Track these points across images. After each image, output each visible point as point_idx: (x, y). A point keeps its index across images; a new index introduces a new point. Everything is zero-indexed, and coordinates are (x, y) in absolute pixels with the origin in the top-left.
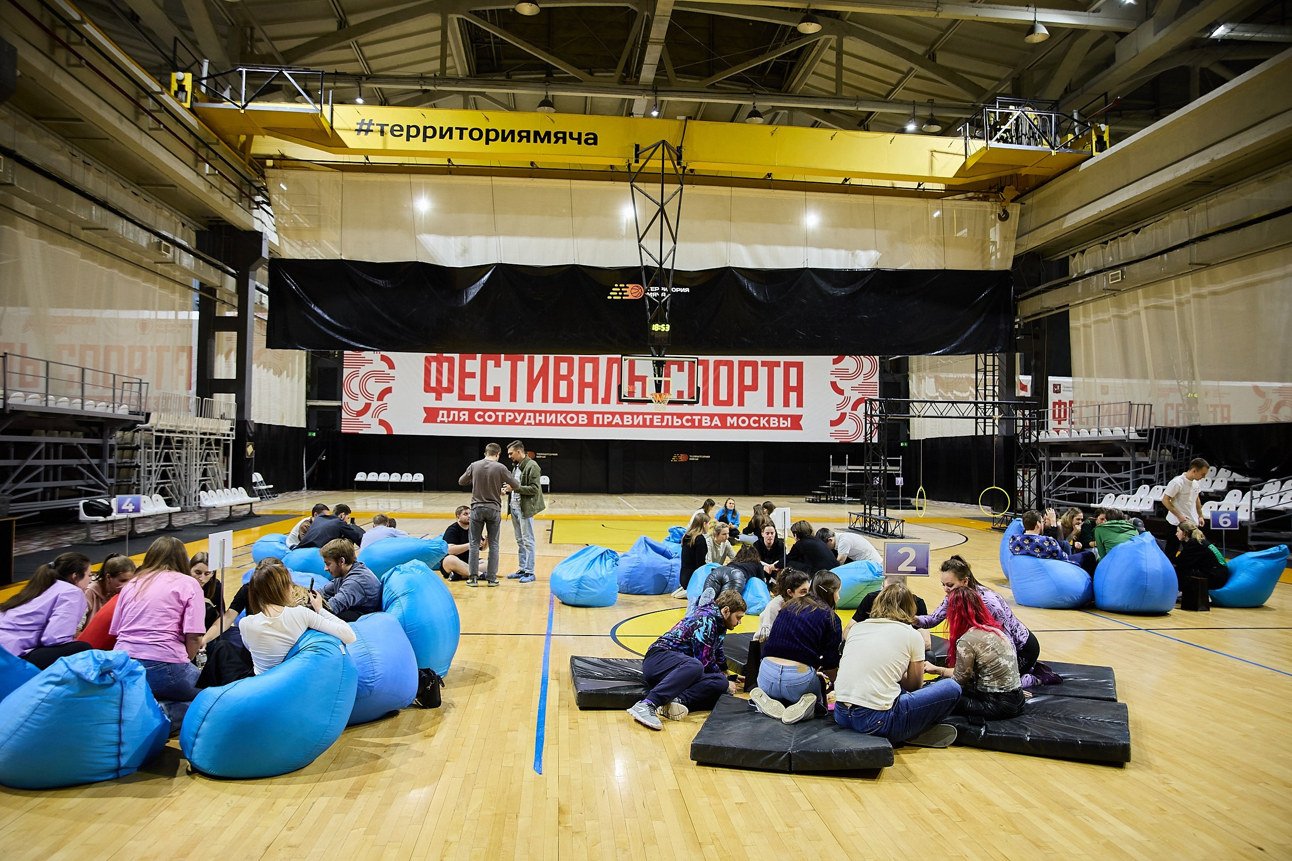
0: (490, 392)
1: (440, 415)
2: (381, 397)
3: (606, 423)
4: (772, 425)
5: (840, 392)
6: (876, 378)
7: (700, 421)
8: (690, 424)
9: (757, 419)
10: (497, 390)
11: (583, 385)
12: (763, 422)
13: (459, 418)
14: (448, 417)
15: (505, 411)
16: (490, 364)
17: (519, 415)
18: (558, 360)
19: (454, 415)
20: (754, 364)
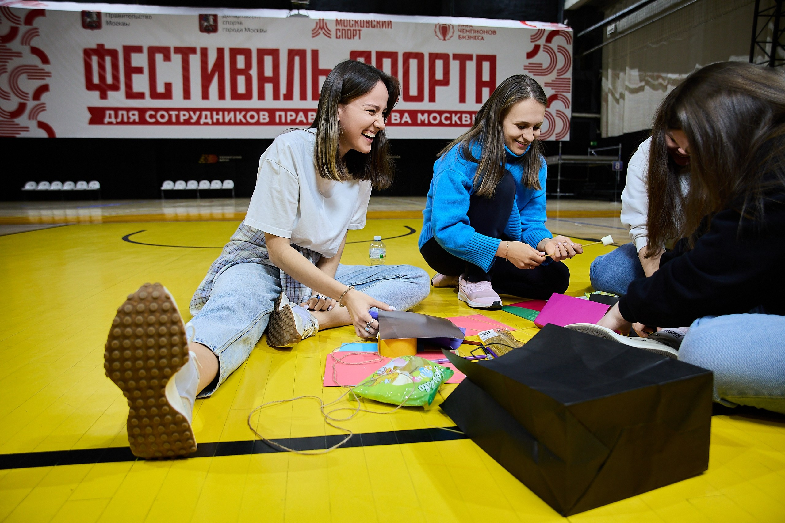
0: (161, 89)
1: (107, 116)
2: (37, 96)
3: (289, 121)
4: (464, 122)
6: (569, 75)
9: (448, 115)
10: (168, 86)
11: (262, 80)
12: (455, 118)
13: (129, 118)
14: (116, 117)
15: (179, 110)
16: (159, 57)
17: (195, 113)
18: (235, 52)
19: (123, 115)
20: (445, 57)
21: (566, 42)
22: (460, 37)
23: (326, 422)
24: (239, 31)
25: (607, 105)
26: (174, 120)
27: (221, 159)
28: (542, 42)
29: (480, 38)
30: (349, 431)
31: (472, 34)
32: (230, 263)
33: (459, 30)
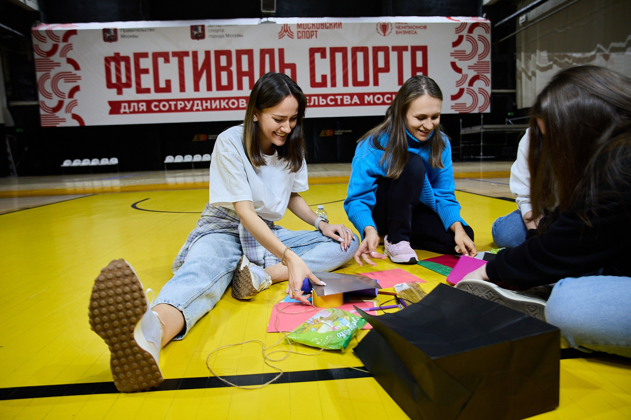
0: (162, 85)
1: (123, 107)
2: (71, 95)
5: (459, 71)
6: (488, 58)
7: (342, 100)
8: (333, 103)
9: (389, 96)
10: (168, 82)
11: (241, 74)
13: (139, 108)
14: (129, 108)
15: (177, 100)
16: (161, 60)
17: (189, 103)
18: (218, 54)
19: (134, 106)
20: (385, 49)
21: (485, 32)
22: (397, 33)
23: (265, 362)
24: (221, 37)
25: (521, 82)
26: (173, 108)
27: (210, 137)
28: (465, 33)
29: (413, 32)
30: (280, 370)
31: (407, 30)
32: (201, 235)
33: (396, 27)
